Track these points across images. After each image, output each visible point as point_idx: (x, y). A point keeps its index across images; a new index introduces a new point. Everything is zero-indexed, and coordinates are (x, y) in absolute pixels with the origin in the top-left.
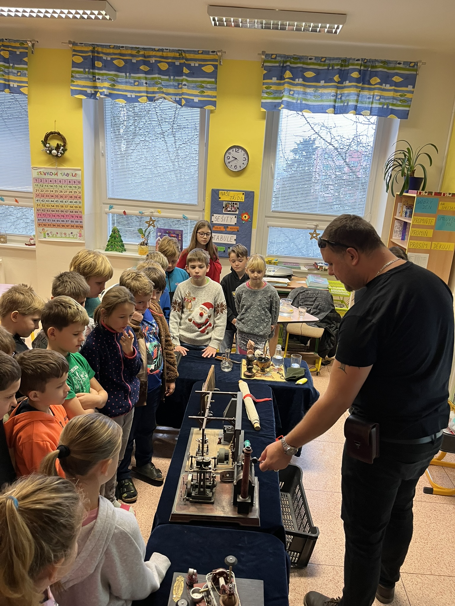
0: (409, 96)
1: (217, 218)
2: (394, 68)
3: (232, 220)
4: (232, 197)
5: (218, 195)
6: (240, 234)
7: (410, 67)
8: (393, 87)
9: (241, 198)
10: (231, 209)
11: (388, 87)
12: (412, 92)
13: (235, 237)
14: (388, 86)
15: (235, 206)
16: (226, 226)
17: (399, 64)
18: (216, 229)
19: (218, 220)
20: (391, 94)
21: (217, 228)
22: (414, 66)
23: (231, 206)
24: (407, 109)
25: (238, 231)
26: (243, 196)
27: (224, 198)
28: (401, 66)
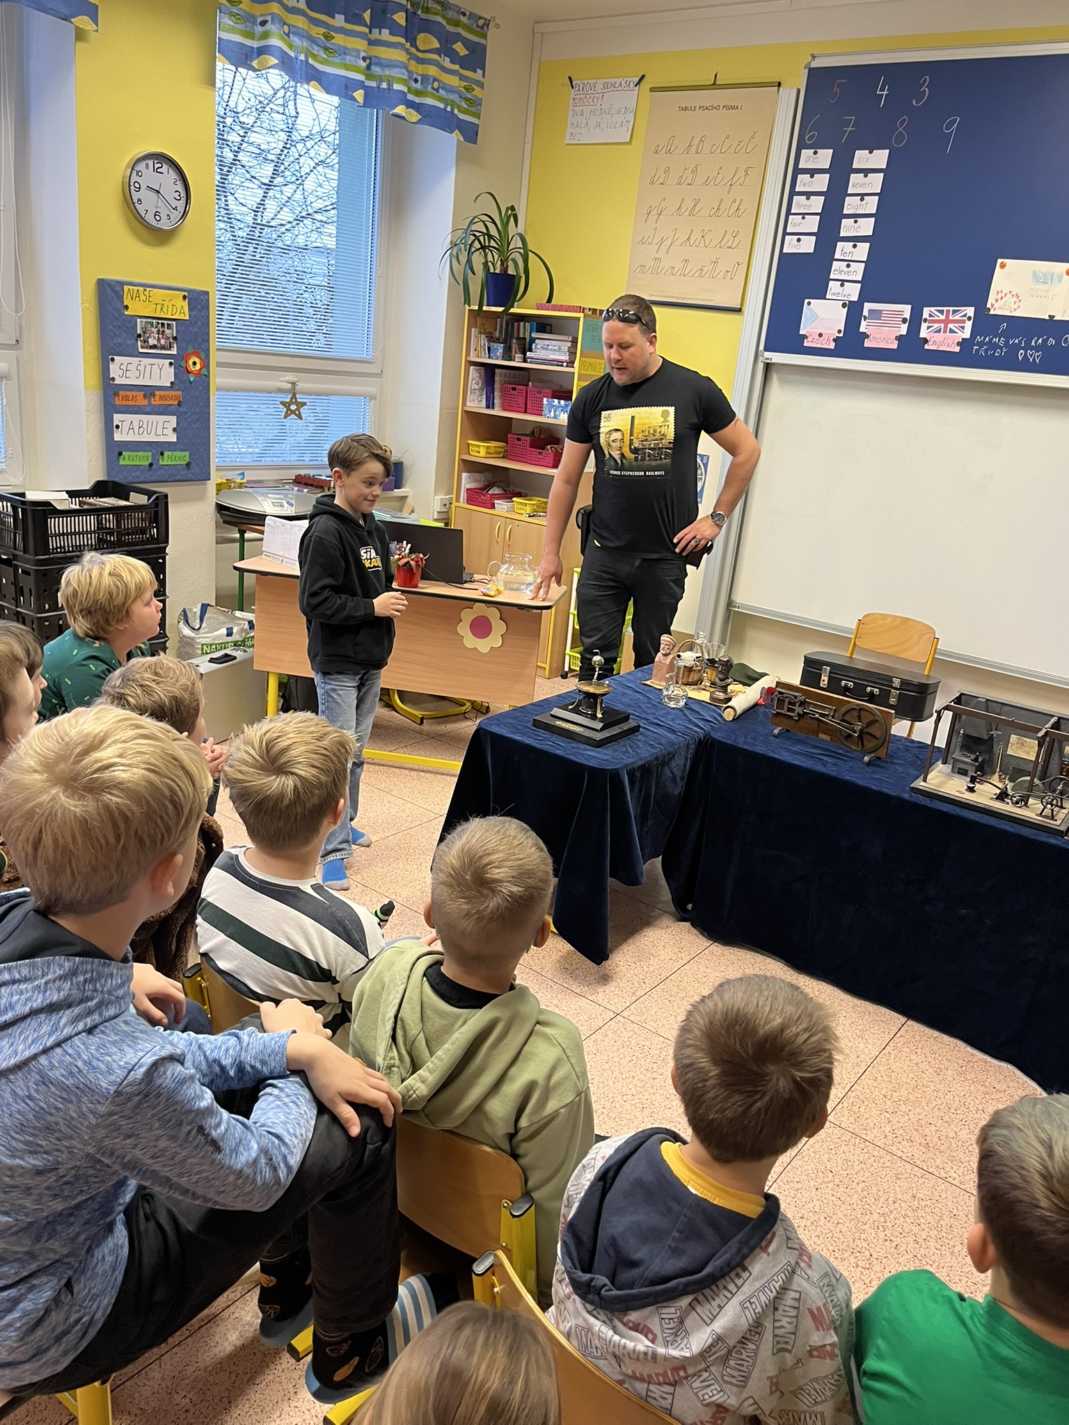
0: (477, 92)
1: (124, 367)
2: (457, 24)
3: (160, 373)
4: (159, 306)
5: (121, 298)
6: (185, 413)
7: (477, 26)
8: (457, 67)
9: (180, 310)
10: (159, 340)
11: (447, 62)
12: (481, 85)
13: (173, 420)
14: (447, 59)
15: (167, 331)
16: (149, 391)
17: (464, 14)
18: (124, 403)
19: (128, 374)
20: (453, 81)
21: (126, 398)
22: (482, 28)
23: (158, 331)
24: (475, 121)
25: (179, 404)
26: (186, 304)
27: (137, 307)
28: (464, 19)
